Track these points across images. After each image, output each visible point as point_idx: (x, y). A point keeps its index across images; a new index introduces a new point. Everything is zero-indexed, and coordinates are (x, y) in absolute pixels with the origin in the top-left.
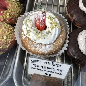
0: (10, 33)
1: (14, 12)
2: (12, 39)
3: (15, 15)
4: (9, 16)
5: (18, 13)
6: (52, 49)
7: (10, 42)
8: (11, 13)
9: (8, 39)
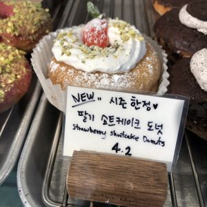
0: (12, 62)
1: (25, 21)
2: (16, 75)
3: (28, 27)
4: (13, 27)
5: (35, 23)
6: (128, 85)
7: (10, 81)
8: (18, 22)
9: (6, 75)
